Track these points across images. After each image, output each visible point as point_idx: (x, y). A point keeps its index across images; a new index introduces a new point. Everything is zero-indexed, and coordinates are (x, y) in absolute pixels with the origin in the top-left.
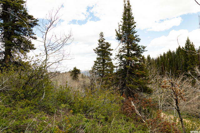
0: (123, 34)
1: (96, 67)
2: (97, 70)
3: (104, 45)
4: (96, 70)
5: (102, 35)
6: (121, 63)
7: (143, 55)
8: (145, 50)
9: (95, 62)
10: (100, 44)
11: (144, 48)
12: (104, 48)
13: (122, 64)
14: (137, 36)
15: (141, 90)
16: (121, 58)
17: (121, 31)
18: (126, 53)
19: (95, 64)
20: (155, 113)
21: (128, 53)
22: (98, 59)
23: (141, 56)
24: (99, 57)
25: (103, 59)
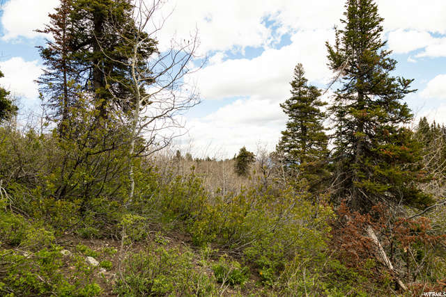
0: (349, 53)
1: (287, 144)
2: (288, 151)
3: (305, 93)
4: (285, 151)
5: (299, 71)
6: (340, 128)
7: (402, 104)
8: (408, 89)
9: (283, 133)
10: (295, 92)
11: (406, 83)
12: (305, 100)
13: (343, 129)
14: (384, 55)
15: (398, 198)
16: (341, 114)
17: (342, 46)
18: (354, 101)
19: (284, 139)
20: (441, 265)
21: (360, 99)
22: (289, 125)
23: (398, 106)
24: (292, 121)
25: (302, 126)
